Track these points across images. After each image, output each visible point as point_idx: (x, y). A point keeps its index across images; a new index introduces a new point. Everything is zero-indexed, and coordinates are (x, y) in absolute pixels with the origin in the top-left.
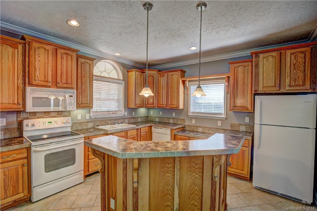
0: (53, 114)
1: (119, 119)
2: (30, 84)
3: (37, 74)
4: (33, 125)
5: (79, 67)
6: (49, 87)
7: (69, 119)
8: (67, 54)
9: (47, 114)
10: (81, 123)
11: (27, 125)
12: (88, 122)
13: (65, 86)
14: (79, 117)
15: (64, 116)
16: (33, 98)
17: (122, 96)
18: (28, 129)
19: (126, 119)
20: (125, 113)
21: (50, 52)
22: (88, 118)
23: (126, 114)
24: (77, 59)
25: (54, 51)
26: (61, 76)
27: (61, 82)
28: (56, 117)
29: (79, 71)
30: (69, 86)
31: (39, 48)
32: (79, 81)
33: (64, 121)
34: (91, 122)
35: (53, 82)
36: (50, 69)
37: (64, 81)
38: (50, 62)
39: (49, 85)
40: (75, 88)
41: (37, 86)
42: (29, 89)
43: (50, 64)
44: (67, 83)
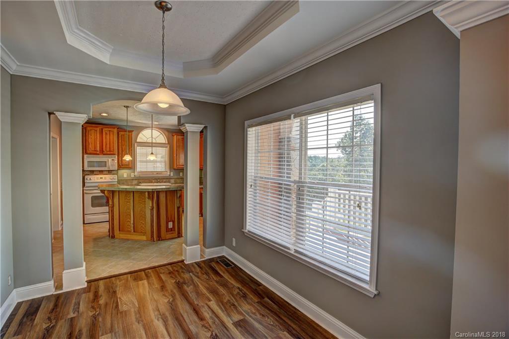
0: (105, 172)
1: (164, 179)
2: (87, 153)
3: (90, 146)
4: (90, 179)
5: (120, 138)
6: (98, 154)
7: (116, 177)
8: (110, 131)
9: (101, 172)
10: (126, 180)
11: (87, 179)
12: (133, 180)
13: (109, 153)
14: (125, 175)
15: (113, 174)
16: (88, 162)
17: (167, 159)
18: (88, 181)
19: (171, 178)
20: (170, 173)
21: (98, 131)
22: (132, 175)
23: (172, 175)
24: (118, 133)
25: (101, 130)
26: (106, 147)
27: (106, 150)
28: (107, 174)
29: (120, 141)
30: (112, 153)
31: (91, 130)
32: (120, 149)
33: (111, 178)
34: (136, 179)
35: (100, 151)
36: (98, 143)
37: (108, 150)
38: (98, 138)
39: (98, 153)
40: (117, 154)
41: (90, 154)
42: (85, 156)
43: (98, 140)
44: (110, 151)
